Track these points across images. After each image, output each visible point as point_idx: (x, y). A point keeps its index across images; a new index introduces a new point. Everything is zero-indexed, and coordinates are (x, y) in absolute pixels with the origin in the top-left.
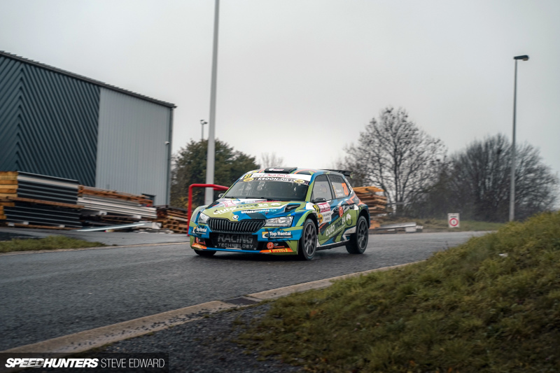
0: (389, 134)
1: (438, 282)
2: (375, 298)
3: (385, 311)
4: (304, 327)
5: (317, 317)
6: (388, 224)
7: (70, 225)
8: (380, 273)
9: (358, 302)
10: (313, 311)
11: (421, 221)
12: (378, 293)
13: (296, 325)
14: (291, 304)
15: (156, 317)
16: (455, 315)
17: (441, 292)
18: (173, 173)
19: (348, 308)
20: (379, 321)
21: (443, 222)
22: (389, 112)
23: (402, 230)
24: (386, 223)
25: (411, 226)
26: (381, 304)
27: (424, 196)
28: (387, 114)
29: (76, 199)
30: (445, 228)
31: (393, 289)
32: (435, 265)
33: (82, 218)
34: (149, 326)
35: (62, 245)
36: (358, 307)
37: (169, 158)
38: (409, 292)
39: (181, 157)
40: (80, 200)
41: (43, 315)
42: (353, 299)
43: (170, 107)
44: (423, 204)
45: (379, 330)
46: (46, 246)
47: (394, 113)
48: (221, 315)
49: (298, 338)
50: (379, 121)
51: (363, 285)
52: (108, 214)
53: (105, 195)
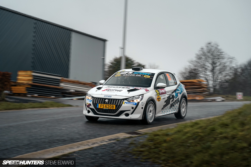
0: (209, 54)
1: (227, 125)
2: (197, 132)
3: (201, 139)
4: (163, 146)
5: (170, 141)
6: (208, 98)
7: (57, 96)
8: (201, 121)
9: (188, 135)
10: (168, 138)
11: (224, 96)
12: (199, 130)
13: (160, 145)
14: (158, 135)
15: (94, 140)
16: (235, 141)
17: (228, 130)
18: (106, 72)
19: (184, 137)
20: (199, 144)
21: (234, 96)
22: (209, 44)
23: (214, 100)
24: (207, 97)
25: (219, 98)
26: (199, 135)
27: (227, 84)
28: (209, 45)
29: (59, 84)
30: (235, 99)
31: (206, 128)
32: (227, 117)
33: (63, 93)
34: (90, 144)
35: (52, 105)
36: (189, 137)
37: (104, 65)
38: (213, 130)
39: (111, 64)
40: (62, 84)
41: (41, 139)
42: (187, 133)
43: (104, 41)
44: (226, 88)
45: (198, 148)
46: (45, 106)
47: (212, 44)
48: (124, 139)
49: (160, 151)
50: (205, 48)
51: (192, 126)
52: (76, 91)
53: (74, 82)
